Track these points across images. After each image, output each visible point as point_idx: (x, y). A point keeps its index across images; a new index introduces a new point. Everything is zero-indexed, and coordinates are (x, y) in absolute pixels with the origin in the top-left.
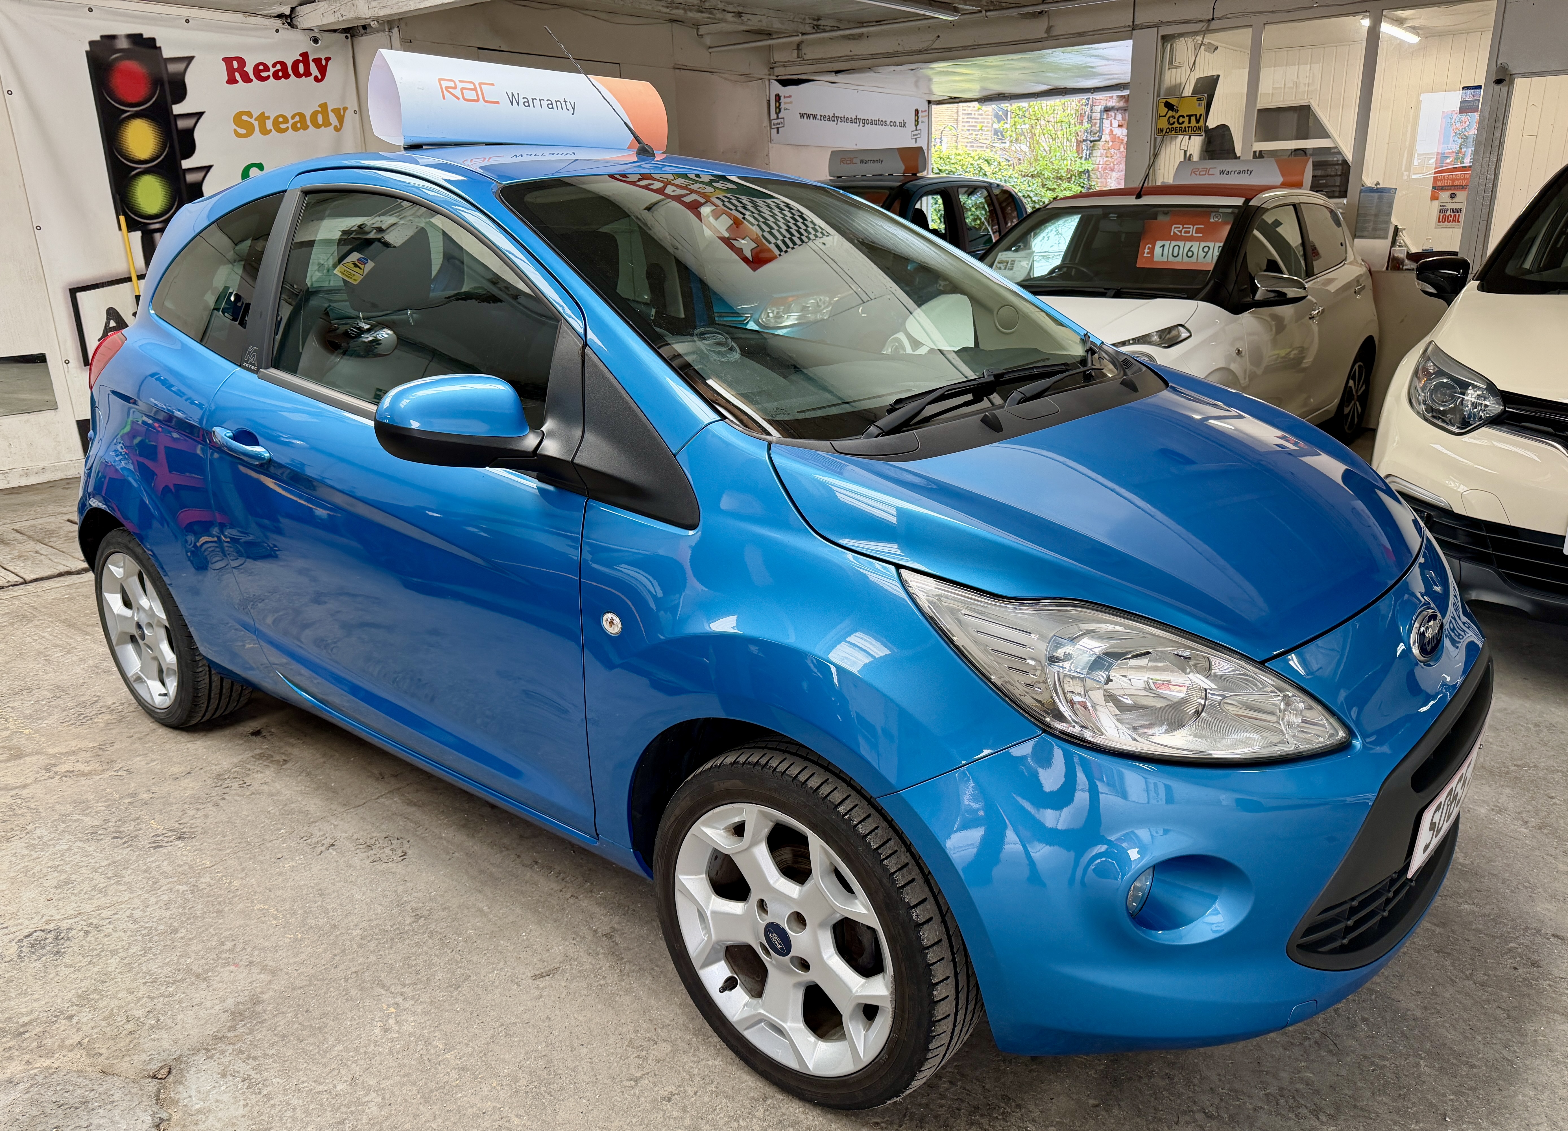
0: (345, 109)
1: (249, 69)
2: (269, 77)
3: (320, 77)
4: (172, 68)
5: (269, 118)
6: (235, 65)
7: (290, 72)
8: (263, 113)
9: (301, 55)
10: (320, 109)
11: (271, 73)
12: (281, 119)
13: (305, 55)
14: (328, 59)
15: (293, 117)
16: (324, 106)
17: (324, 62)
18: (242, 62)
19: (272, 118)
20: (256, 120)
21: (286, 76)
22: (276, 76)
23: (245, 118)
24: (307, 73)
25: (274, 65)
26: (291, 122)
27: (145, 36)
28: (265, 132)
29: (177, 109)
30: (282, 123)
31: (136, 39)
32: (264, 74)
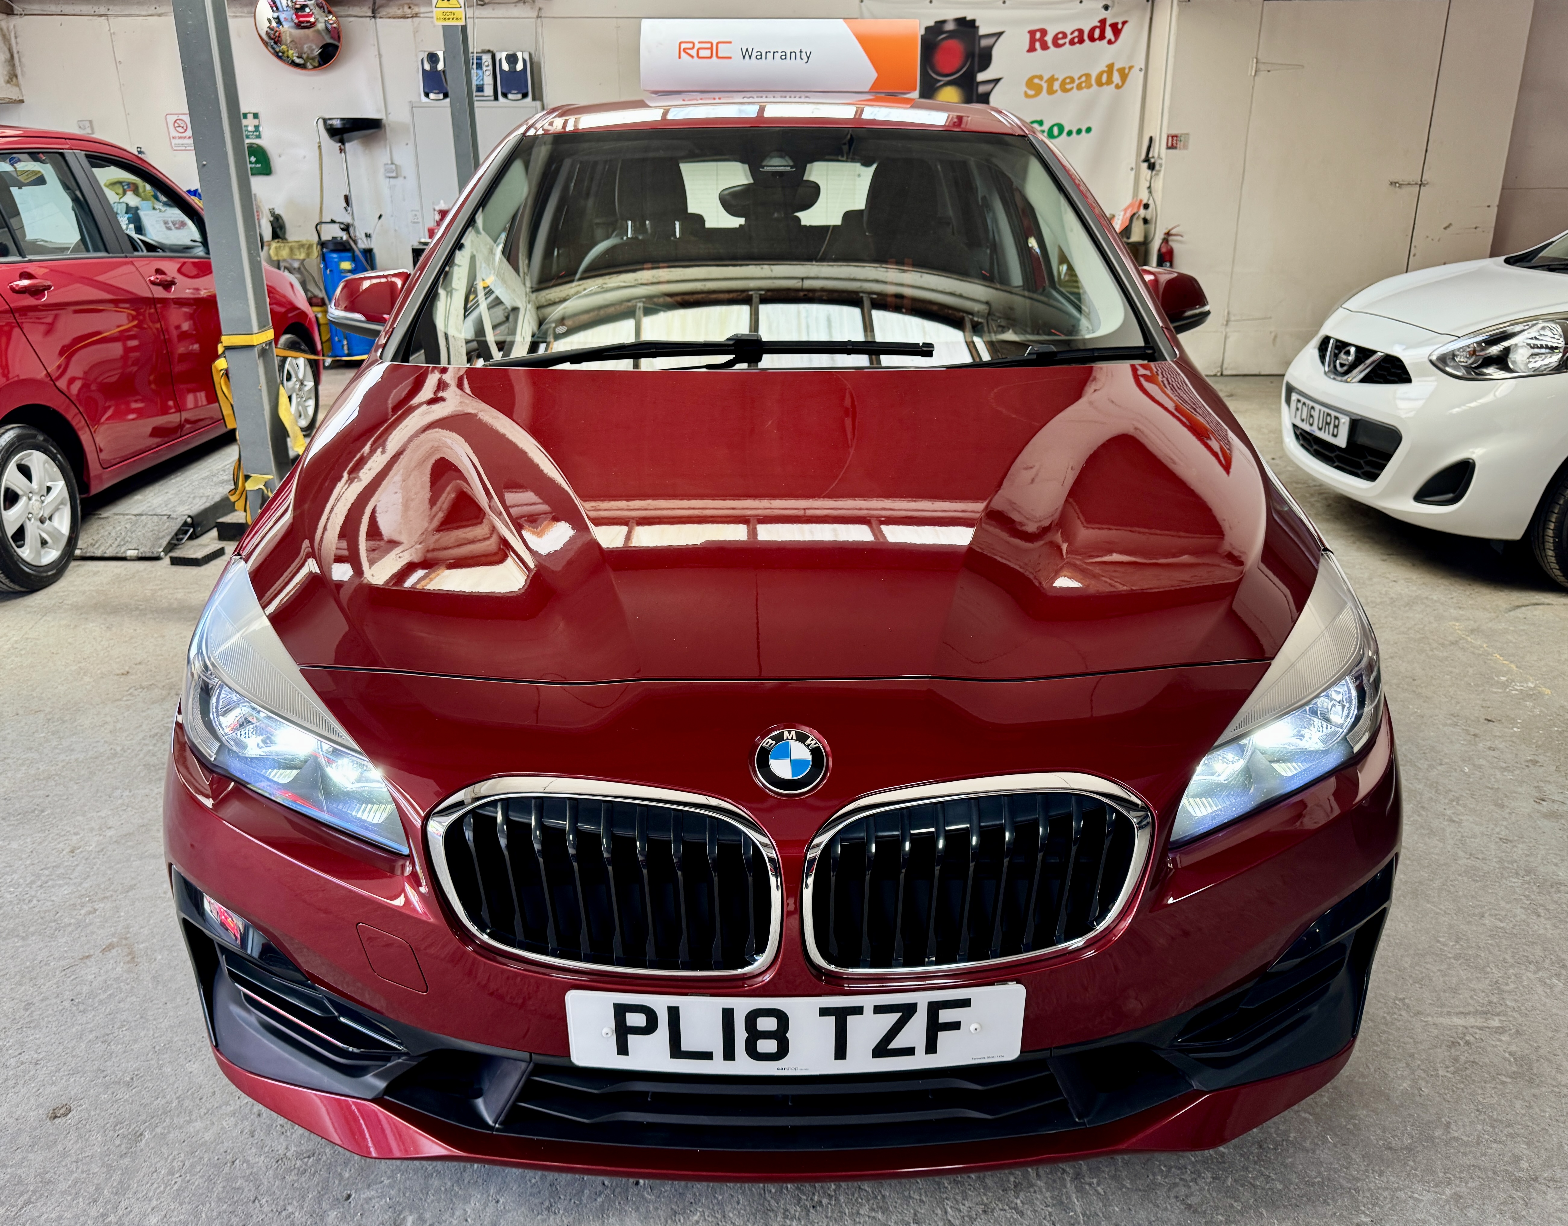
0: (1131, 68)
1: (1049, 39)
2: (1065, 43)
3: (1113, 39)
4: (984, 43)
5: (1057, 79)
6: (1038, 35)
7: (1086, 37)
8: (1053, 76)
9: (1100, 21)
10: (1106, 69)
11: (1067, 40)
12: (1068, 81)
13: (1103, 22)
14: (1124, 23)
15: (1080, 78)
16: (1111, 67)
17: (1120, 26)
18: (1044, 32)
19: (1060, 80)
20: (1046, 82)
21: (1081, 41)
22: (1072, 43)
23: (1036, 81)
24: (1102, 37)
25: (1072, 33)
26: (1077, 82)
27: (969, 18)
28: (1051, 91)
29: (981, 77)
30: (1069, 83)
31: (962, 22)
32: (1061, 42)
